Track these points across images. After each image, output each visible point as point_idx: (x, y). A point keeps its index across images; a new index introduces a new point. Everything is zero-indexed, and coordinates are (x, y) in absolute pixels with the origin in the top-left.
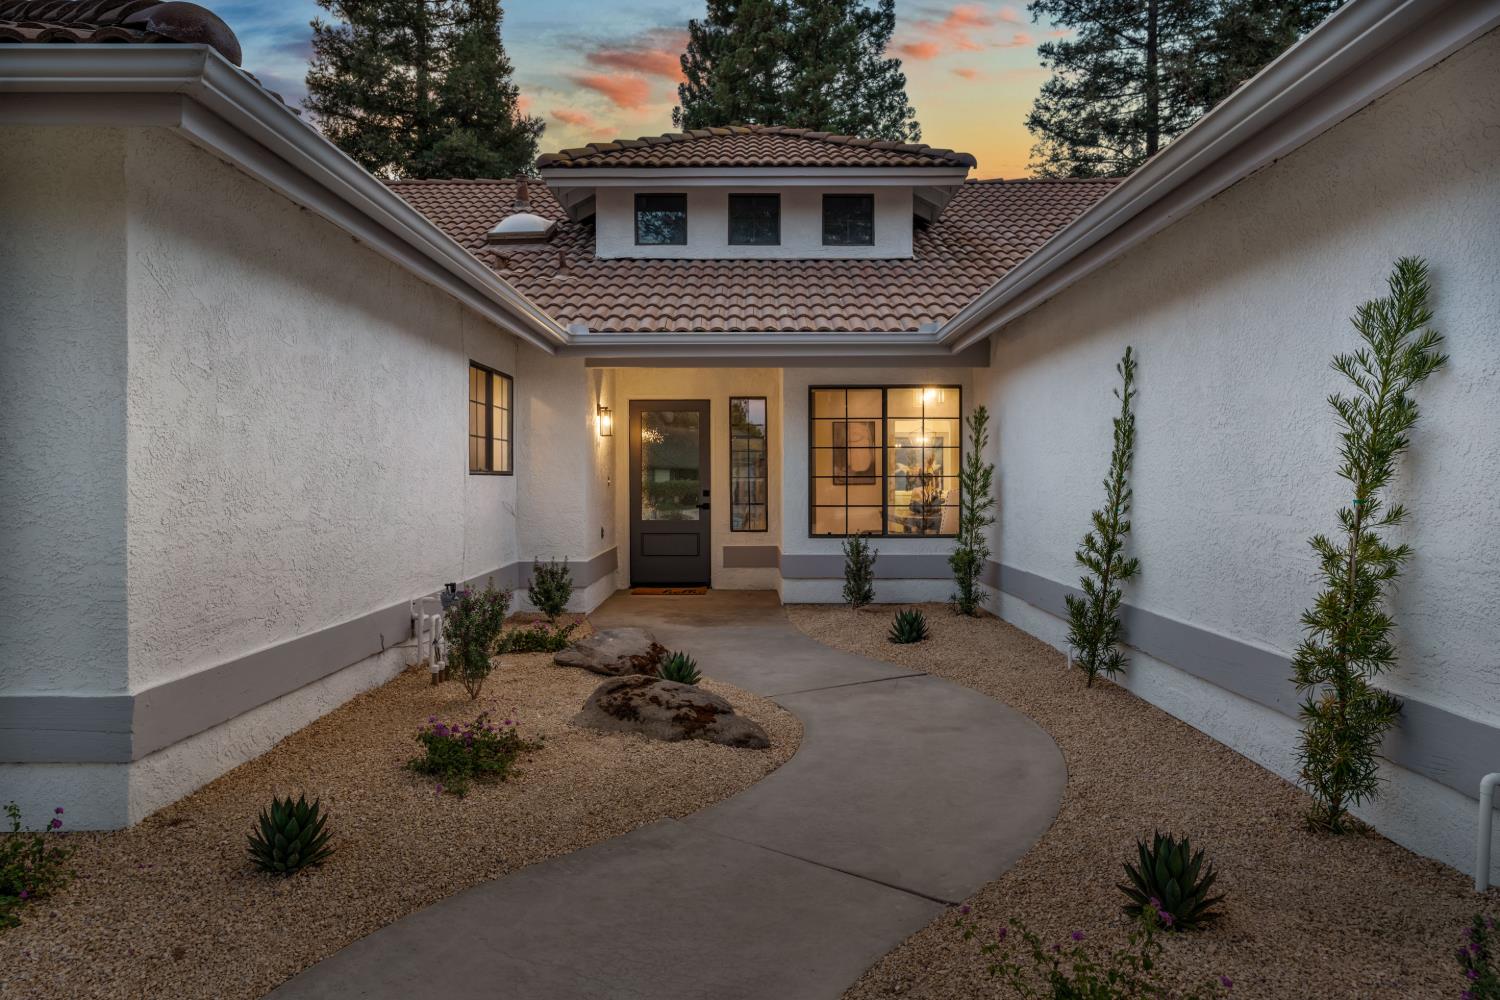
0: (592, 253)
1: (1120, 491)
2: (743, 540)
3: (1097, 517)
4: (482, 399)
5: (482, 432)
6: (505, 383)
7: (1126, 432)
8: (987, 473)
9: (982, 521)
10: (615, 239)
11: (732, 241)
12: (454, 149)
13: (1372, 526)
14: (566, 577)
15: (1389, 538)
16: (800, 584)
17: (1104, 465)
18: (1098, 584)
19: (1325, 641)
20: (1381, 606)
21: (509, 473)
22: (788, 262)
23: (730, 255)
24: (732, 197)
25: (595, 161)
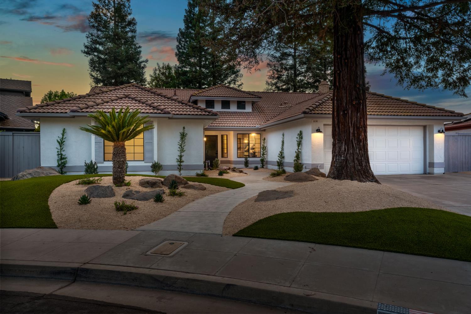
1: (282, 149)
2: (224, 159)
3: (280, 152)
7: (283, 142)
8: (266, 147)
9: (265, 154)
11: (222, 108)
12: (130, 68)
13: (299, 150)
15: (300, 151)
16: (236, 165)
17: (281, 146)
18: (280, 159)
19: (296, 159)
20: (300, 156)
22: (232, 112)
23: (222, 111)
24: (222, 101)
25: (200, 95)
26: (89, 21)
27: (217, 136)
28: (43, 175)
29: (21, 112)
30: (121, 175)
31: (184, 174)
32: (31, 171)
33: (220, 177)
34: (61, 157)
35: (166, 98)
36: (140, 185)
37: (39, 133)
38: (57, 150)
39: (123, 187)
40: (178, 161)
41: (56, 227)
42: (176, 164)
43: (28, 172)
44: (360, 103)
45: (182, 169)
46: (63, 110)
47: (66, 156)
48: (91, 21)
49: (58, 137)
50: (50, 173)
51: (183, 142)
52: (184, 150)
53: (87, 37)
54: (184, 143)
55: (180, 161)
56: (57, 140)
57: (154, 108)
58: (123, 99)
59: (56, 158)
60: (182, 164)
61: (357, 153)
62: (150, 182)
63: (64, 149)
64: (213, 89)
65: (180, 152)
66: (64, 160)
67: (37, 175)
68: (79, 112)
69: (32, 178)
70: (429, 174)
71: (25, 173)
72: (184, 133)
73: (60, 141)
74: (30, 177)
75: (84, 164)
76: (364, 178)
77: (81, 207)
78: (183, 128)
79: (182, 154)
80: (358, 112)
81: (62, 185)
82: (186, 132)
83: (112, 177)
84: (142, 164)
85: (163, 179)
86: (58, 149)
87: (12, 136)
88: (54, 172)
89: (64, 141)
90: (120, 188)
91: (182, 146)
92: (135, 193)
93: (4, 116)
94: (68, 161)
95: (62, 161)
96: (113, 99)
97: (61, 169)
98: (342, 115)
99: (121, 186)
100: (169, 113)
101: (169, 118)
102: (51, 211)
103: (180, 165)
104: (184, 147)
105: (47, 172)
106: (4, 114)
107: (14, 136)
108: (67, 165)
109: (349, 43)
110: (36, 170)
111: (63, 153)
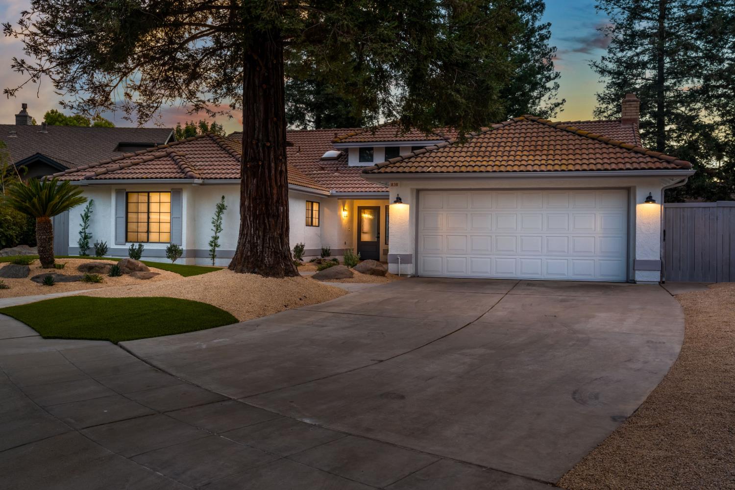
0: (348, 164)
4: (310, 208)
5: (310, 216)
6: (317, 204)
10: (354, 161)
14: (330, 251)
21: (319, 226)
24: (386, 148)
25: (347, 140)
27: (378, 208)
31: (218, 262)
34: (85, 236)
36: (78, 269)
38: (81, 228)
40: (211, 245)
44: (259, 166)
45: (216, 256)
52: (221, 229)
54: (221, 219)
55: (214, 243)
57: (182, 170)
58: (161, 159)
59: (79, 236)
60: (216, 249)
63: (90, 226)
64: (381, 127)
65: (214, 232)
68: (93, 179)
70: (632, 283)
72: (222, 205)
73: (83, 216)
80: (254, 177)
89: (89, 216)
91: (218, 223)
95: (86, 241)
96: (147, 160)
97: (84, 251)
103: (214, 251)
104: (222, 225)
111: (89, 231)
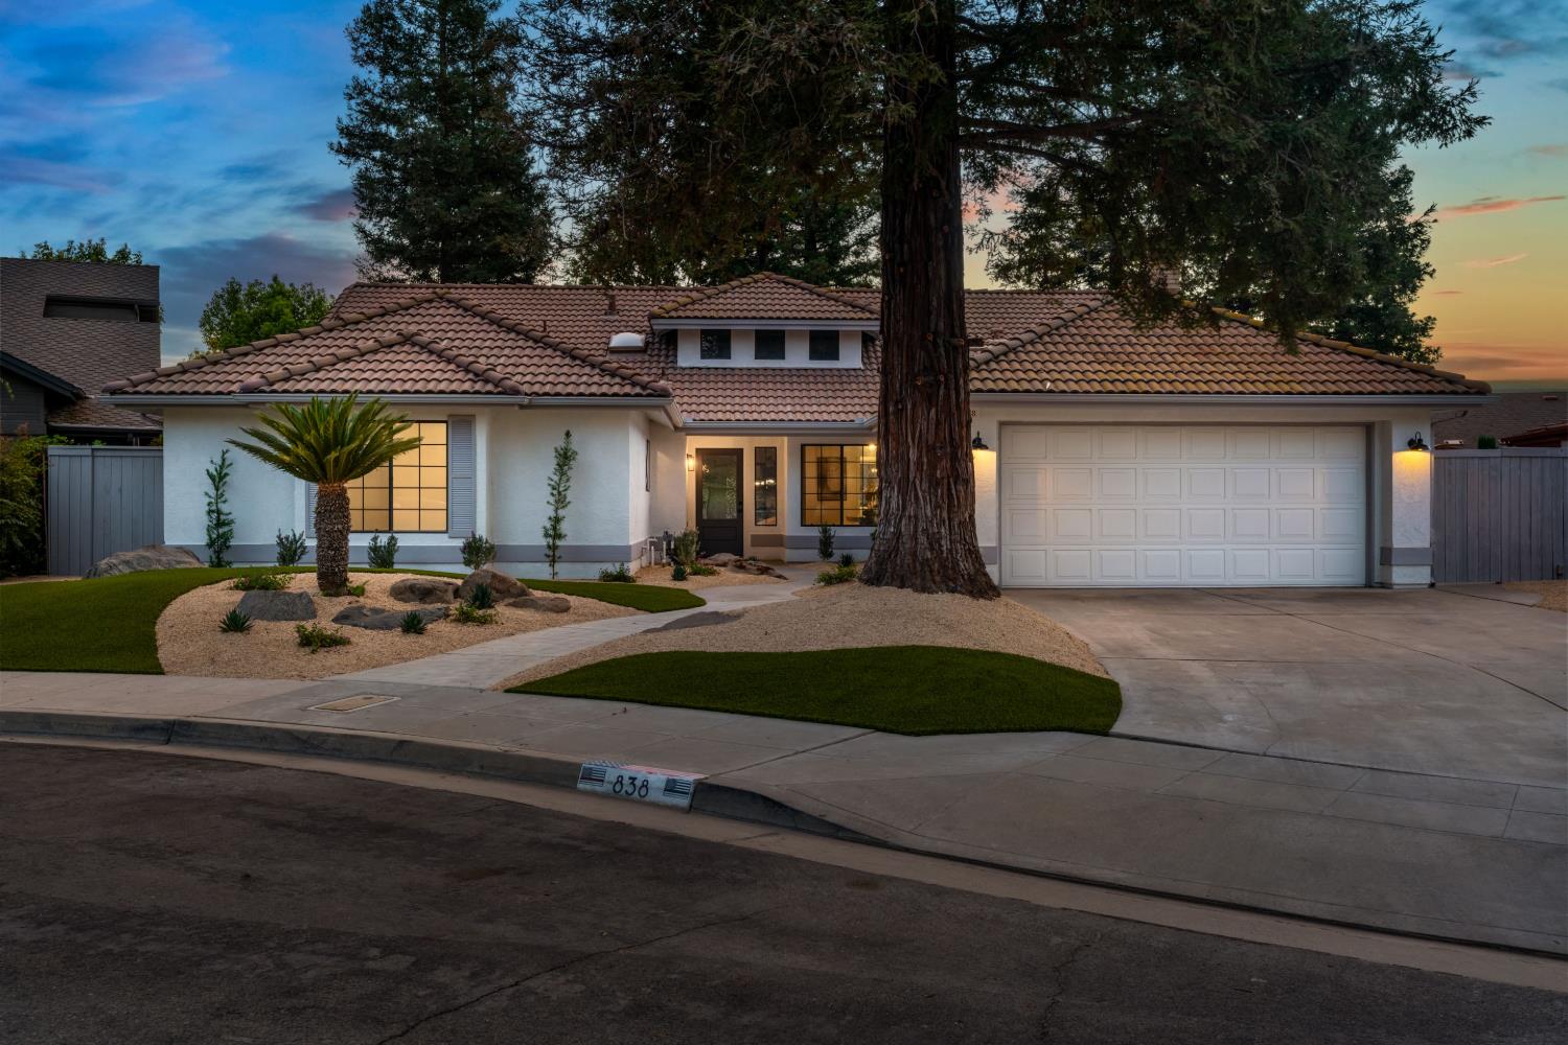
0: (675, 362)
2: (763, 531)
10: (689, 356)
11: (757, 357)
16: (794, 551)
22: (790, 370)
23: (756, 366)
24: (757, 331)
25: (681, 313)
26: (355, 40)
27: (739, 452)
28: (160, 567)
29: (113, 392)
30: (337, 566)
31: (567, 572)
32: (129, 555)
33: (679, 585)
34: (218, 519)
35: (531, 339)
36: (391, 595)
37: (160, 448)
38: (208, 500)
39: (341, 599)
40: (546, 535)
41: (161, 672)
42: (543, 542)
43: (123, 558)
44: (938, 383)
45: (560, 557)
46: (223, 386)
47: (230, 517)
48: (362, 40)
49: (212, 461)
50: (179, 563)
51: (564, 478)
52: (567, 500)
53: (348, 94)
54: (568, 480)
55: (554, 532)
56: (208, 471)
57: (479, 376)
58: (395, 348)
59: (204, 520)
60: (558, 543)
61: (926, 517)
62: (418, 589)
63: (226, 496)
64: (734, 289)
65: (552, 507)
66: (226, 529)
67: (144, 566)
68: (264, 392)
69: (131, 573)
70: (1383, 587)
71: (114, 561)
72: (566, 450)
73: (215, 473)
74: (126, 570)
75: (274, 541)
76: (935, 583)
77: (223, 637)
78: (564, 436)
79: (561, 513)
80: (930, 403)
81: (198, 590)
82: (574, 446)
83: (315, 574)
84: (443, 541)
85: (459, 582)
86: (210, 497)
87: (90, 458)
88: (187, 560)
89: (226, 475)
90: (334, 599)
91: (561, 489)
92: (368, 613)
93: (72, 393)
94: (235, 531)
95: (221, 531)
96: (366, 350)
97: (218, 553)
98: (894, 413)
99: (337, 595)
100: (516, 392)
101: (522, 406)
102: (159, 643)
103: (553, 548)
104: (568, 493)
105: (171, 558)
106: (74, 387)
107: (96, 459)
108: (233, 543)
109: (908, 222)
110: (142, 552)
111: (224, 508)
